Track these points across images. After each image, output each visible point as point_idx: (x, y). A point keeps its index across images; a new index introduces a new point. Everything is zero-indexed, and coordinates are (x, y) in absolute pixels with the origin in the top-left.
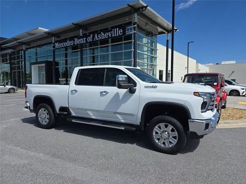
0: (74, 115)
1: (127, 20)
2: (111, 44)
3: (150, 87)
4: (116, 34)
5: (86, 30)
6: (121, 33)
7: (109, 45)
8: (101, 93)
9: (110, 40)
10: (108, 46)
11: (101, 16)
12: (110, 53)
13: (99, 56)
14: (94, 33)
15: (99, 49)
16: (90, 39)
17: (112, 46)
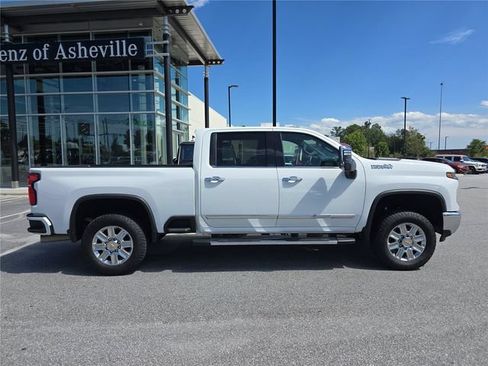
0: (209, 230)
1: (139, 25)
2: (97, 73)
3: (382, 167)
4: (122, 53)
5: (20, 28)
6: (133, 52)
7: (92, 73)
8: (285, 180)
9: (93, 63)
10: (91, 76)
11: (76, 5)
12: (95, 92)
13: (62, 97)
14: (53, 41)
15: (61, 80)
16: (42, 54)
17: (98, 76)
